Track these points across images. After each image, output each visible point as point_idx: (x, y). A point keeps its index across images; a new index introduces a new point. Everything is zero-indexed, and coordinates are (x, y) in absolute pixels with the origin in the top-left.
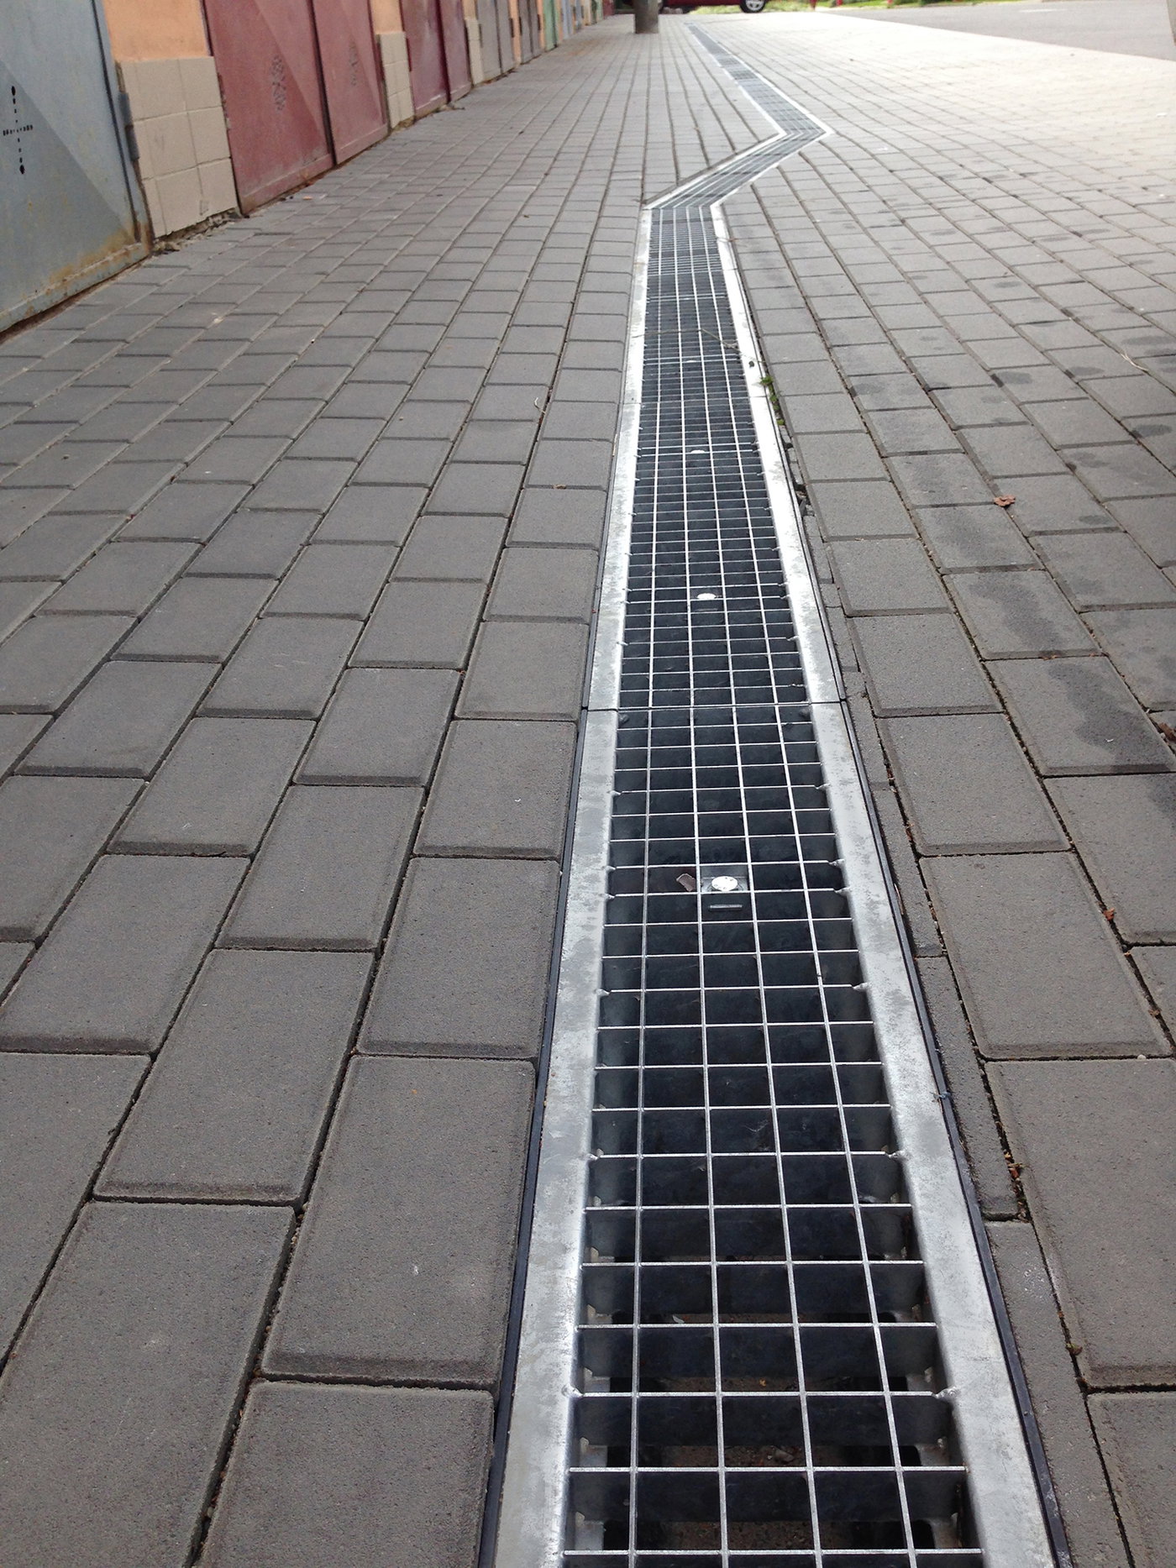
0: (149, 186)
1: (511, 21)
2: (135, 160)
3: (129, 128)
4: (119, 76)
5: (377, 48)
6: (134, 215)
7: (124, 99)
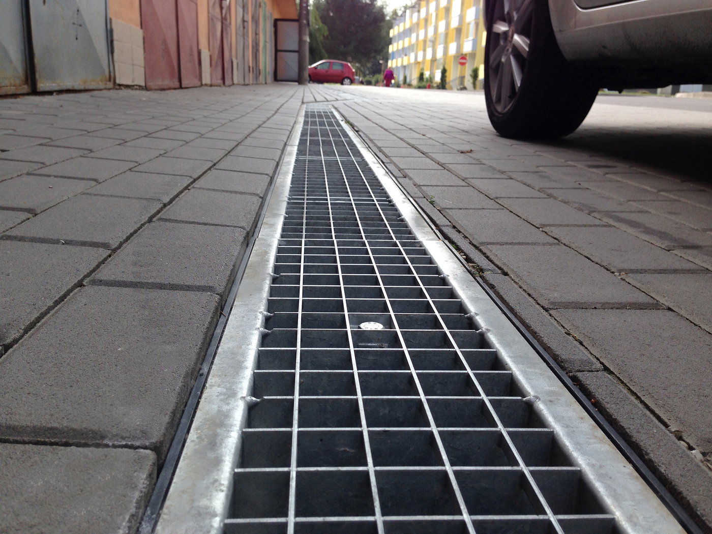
0: (116, 65)
1: (249, 67)
2: (112, 53)
3: (112, 41)
4: (111, 23)
5: (199, 53)
6: (110, 72)
7: (112, 31)
